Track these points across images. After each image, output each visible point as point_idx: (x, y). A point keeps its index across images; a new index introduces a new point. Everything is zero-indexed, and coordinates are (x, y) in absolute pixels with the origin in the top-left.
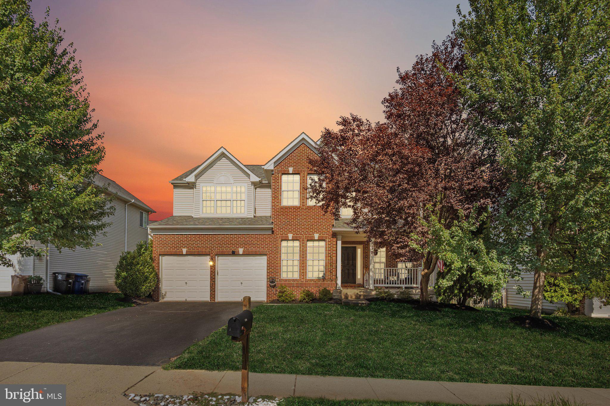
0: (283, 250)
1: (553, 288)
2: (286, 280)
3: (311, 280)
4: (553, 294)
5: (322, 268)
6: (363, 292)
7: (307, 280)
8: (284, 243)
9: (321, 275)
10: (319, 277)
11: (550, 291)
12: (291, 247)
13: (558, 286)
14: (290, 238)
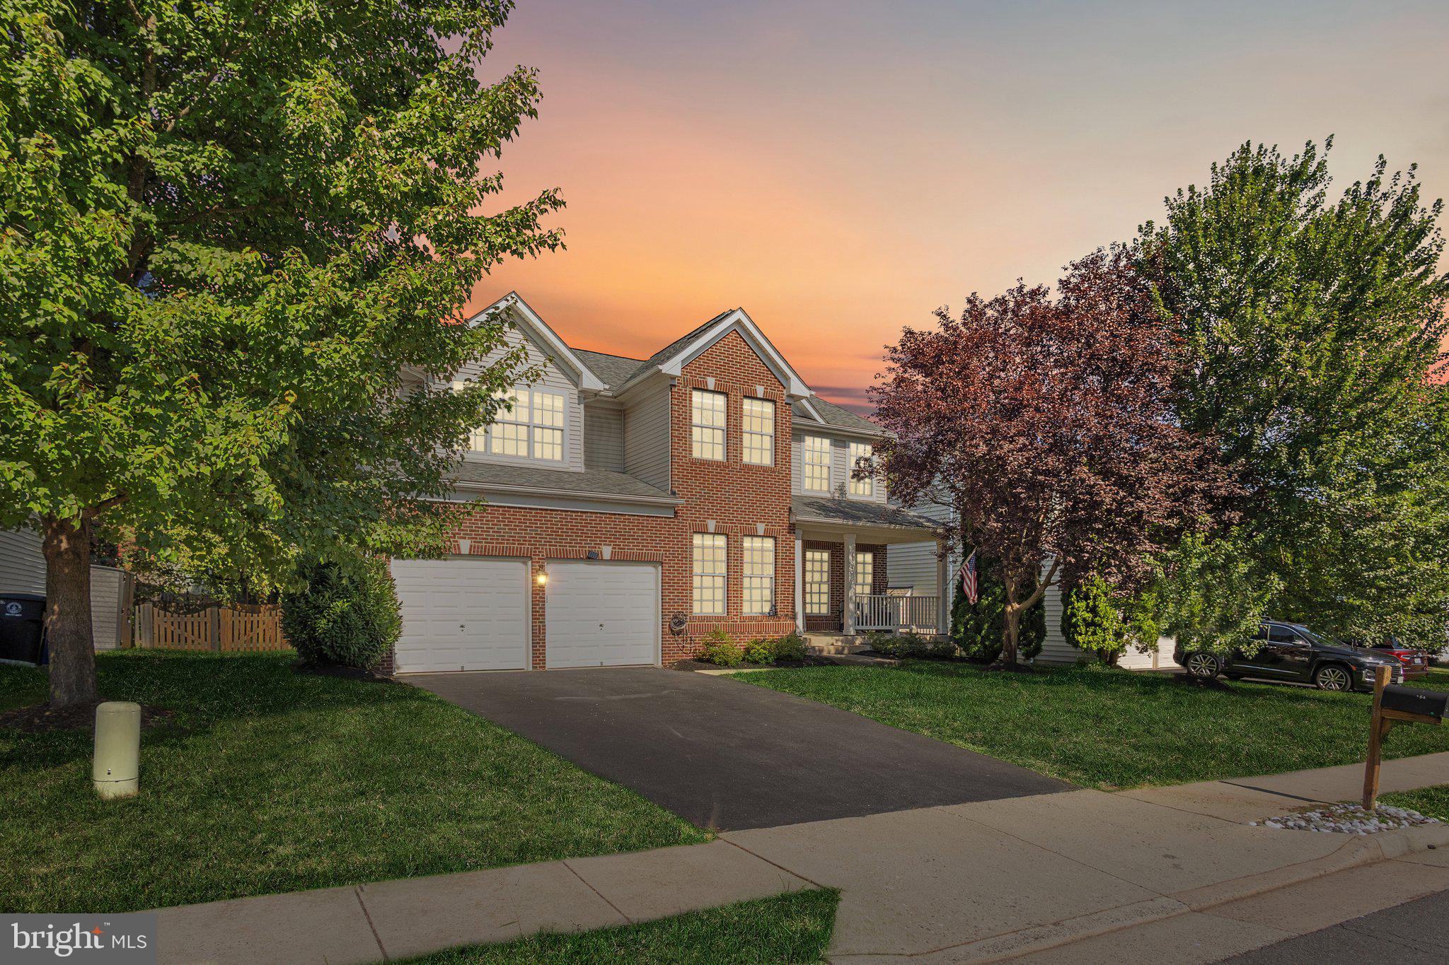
0: (697, 554)
1: (1091, 629)
2: (702, 619)
3: (751, 618)
4: (1091, 639)
5: (767, 594)
6: (842, 641)
7: (743, 619)
8: (697, 540)
9: (767, 609)
10: (762, 613)
11: (1086, 634)
12: (709, 548)
13: (1100, 626)
14: (711, 528)
